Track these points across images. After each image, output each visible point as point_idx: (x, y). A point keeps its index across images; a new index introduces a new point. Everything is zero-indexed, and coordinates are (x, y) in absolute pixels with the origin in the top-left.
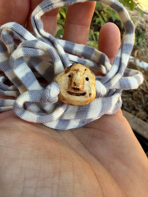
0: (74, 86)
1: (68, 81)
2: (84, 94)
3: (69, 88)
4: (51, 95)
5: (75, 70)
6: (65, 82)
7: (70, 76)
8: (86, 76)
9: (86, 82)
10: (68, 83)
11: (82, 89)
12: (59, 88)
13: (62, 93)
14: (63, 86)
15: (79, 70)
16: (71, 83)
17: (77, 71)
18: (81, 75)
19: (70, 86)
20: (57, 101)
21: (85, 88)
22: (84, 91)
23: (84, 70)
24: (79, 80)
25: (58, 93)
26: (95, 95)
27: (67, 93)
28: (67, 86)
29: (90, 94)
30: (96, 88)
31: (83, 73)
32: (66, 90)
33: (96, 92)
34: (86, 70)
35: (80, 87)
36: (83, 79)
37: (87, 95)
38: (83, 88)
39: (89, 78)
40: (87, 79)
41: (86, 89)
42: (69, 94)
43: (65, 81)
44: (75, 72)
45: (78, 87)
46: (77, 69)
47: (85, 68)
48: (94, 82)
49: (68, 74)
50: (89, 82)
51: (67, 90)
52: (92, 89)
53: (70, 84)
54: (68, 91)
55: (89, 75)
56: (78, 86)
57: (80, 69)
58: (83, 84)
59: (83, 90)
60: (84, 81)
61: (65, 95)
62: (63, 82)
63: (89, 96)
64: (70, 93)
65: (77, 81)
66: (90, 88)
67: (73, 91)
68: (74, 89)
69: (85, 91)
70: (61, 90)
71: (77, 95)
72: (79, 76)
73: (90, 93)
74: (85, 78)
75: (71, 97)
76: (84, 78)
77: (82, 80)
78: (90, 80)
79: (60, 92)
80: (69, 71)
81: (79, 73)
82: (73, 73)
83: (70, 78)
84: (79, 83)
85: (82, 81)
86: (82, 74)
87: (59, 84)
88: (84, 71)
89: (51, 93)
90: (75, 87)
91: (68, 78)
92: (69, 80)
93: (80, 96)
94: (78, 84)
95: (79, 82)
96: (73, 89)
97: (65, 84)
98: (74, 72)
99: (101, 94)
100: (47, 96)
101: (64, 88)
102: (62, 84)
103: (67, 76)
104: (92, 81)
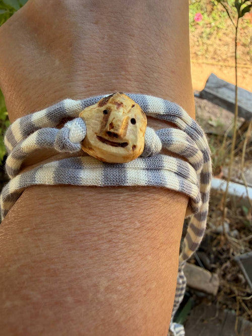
0: (110, 129)
1: (101, 119)
2: (124, 145)
3: (101, 131)
4: (70, 138)
5: (116, 103)
6: (96, 120)
7: (105, 112)
8: (132, 116)
9: (131, 125)
10: (102, 123)
11: (122, 136)
12: (85, 129)
13: (89, 138)
14: (93, 127)
15: (122, 104)
16: (106, 124)
18: (124, 113)
19: (104, 128)
20: (78, 150)
21: (127, 135)
22: (125, 140)
23: (131, 105)
25: (82, 137)
26: (142, 150)
27: (97, 140)
28: (98, 128)
29: (134, 147)
30: (146, 139)
31: (128, 110)
32: (96, 133)
33: (145, 145)
34: (133, 106)
36: (126, 120)
38: (125, 135)
39: (136, 120)
41: (129, 137)
42: (101, 141)
45: (116, 132)
46: (119, 103)
47: (133, 104)
48: (144, 128)
49: (103, 108)
50: (136, 127)
51: (98, 135)
52: (139, 139)
53: (103, 126)
54: (100, 135)
55: (138, 116)
56: (117, 130)
57: (124, 103)
58: (126, 128)
59: (124, 138)
60: (127, 123)
61: (94, 141)
62: (93, 121)
63: (132, 148)
64: (101, 139)
65: (116, 121)
66: (136, 137)
69: (128, 141)
70: (88, 133)
72: (121, 114)
73: (135, 144)
74: (130, 119)
75: (103, 147)
76: (128, 118)
77: (124, 121)
78: (137, 124)
80: (106, 104)
81: (121, 109)
83: (106, 115)
84: (119, 126)
85: (124, 123)
86: (126, 111)
88: (130, 107)
89: (71, 135)
90: (112, 130)
91: (102, 115)
92: (104, 118)
93: (117, 148)
94: (117, 127)
95: (119, 123)
97: (96, 124)
98: (114, 107)
99: (152, 150)
100: (64, 139)
101: (93, 131)
102: (91, 124)
103: (101, 111)
104: (141, 126)
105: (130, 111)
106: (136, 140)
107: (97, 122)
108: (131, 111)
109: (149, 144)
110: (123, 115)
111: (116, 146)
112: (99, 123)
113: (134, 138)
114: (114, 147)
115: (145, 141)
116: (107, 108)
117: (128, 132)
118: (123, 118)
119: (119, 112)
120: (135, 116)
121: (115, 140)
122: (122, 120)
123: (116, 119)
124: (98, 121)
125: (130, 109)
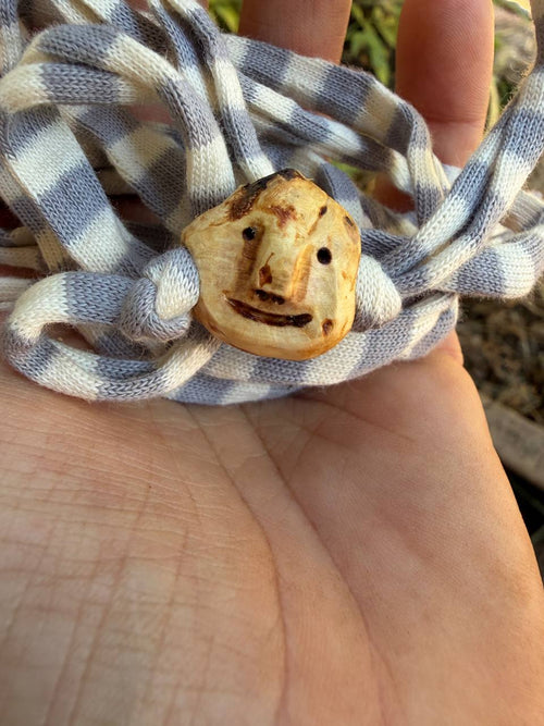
0: (262, 285)
1: (237, 253)
2: (302, 320)
3: (239, 286)
4: (158, 311)
5: (276, 210)
6: (224, 256)
7: (248, 234)
8: (319, 242)
9: (318, 269)
10: (241, 263)
11: (294, 300)
12: (197, 283)
13: (208, 306)
14: (217, 276)
15: (293, 209)
16: (251, 270)
17: (285, 214)
18: (297, 236)
19: (247, 279)
20: (182, 333)
21: (308, 296)
22: (305, 308)
23: (318, 210)
24: (287, 261)
25: (189, 302)
26: (349, 326)
27: (229, 310)
28: (231, 277)
29: (328, 324)
30: (360, 294)
31: (310, 225)
32: (226, 292)
33: (357, 310)
34: (323, 211)
35: (289, 290)
36: (304, 257)
37: (317, 324)
38: (302, 297)
39: (332, 251)
40: (324, 256)
41: (314, 300)
42: (239, 312)
43: (228, 253)
44: (276, 219)
45: (278, 292)
46: (284, 207)
47: (322, 204)
48: (352, 270)
49: (242, 224)
50: (332, 270)
51: (232, 296)
52: (340, 303)
53: (246, 273)
54: (237, 298)
55: (336, 239)
56: (280, 287)
57: (299, 209)
58: (305, 276)
59: (300, 304)
60: (309, 263)
61: (220, 313)
62: (217, 259)
63: (321, 329)
64: (241, 307)
65: (279, 263)
66: (333, 297)
67: (255, 303)
68: (263, 295)
69: (310, 309)
70: (205, 292)
71: (274, 321)
72: (290, 240)
73: (330, 317)
74: (316, 252)
75: (245, 329)
76: (310, 249)
77: (300, 260)
78: (335, 262)
79: (200, 300)
80: (248, 211)
81: (291, 228)
82: (266, 223)
83: (251, 242)
84: (285, 275)
85: (299, 266)
86: (304, 232)
87: (199, 261)
88: (316, 217)
89: (161, 302)
90: (267, 288)
91: (240, 241)
92: (245, 249)
93: (283, 329)
94: (281, 278)
95: (287, 268)
96: (257, 296)
98: (271, 220)
99: (375, 319)
100: (144, 315)
101: (217, 285)
102: (213, 267)
103: (235, 231)
104: (345, 264)
105: (314, 228)
106: (332, 307)
107: (226, 260)
108: (318, 228)
109: (367, 306)
110: (297, 244)
111: (280, 325)
112: (233, 265)
113: (329, 301)
114: (275, 328)
115: (357, 298)
116: (253, 223)
117: (310, 288)
118: (297, 251)
119: (284, 235)
120: (329, 239)
121: (277, 310)
122: (294, 258)
123: (277, 257)
124: (229, 258)
125: (316, 223)
